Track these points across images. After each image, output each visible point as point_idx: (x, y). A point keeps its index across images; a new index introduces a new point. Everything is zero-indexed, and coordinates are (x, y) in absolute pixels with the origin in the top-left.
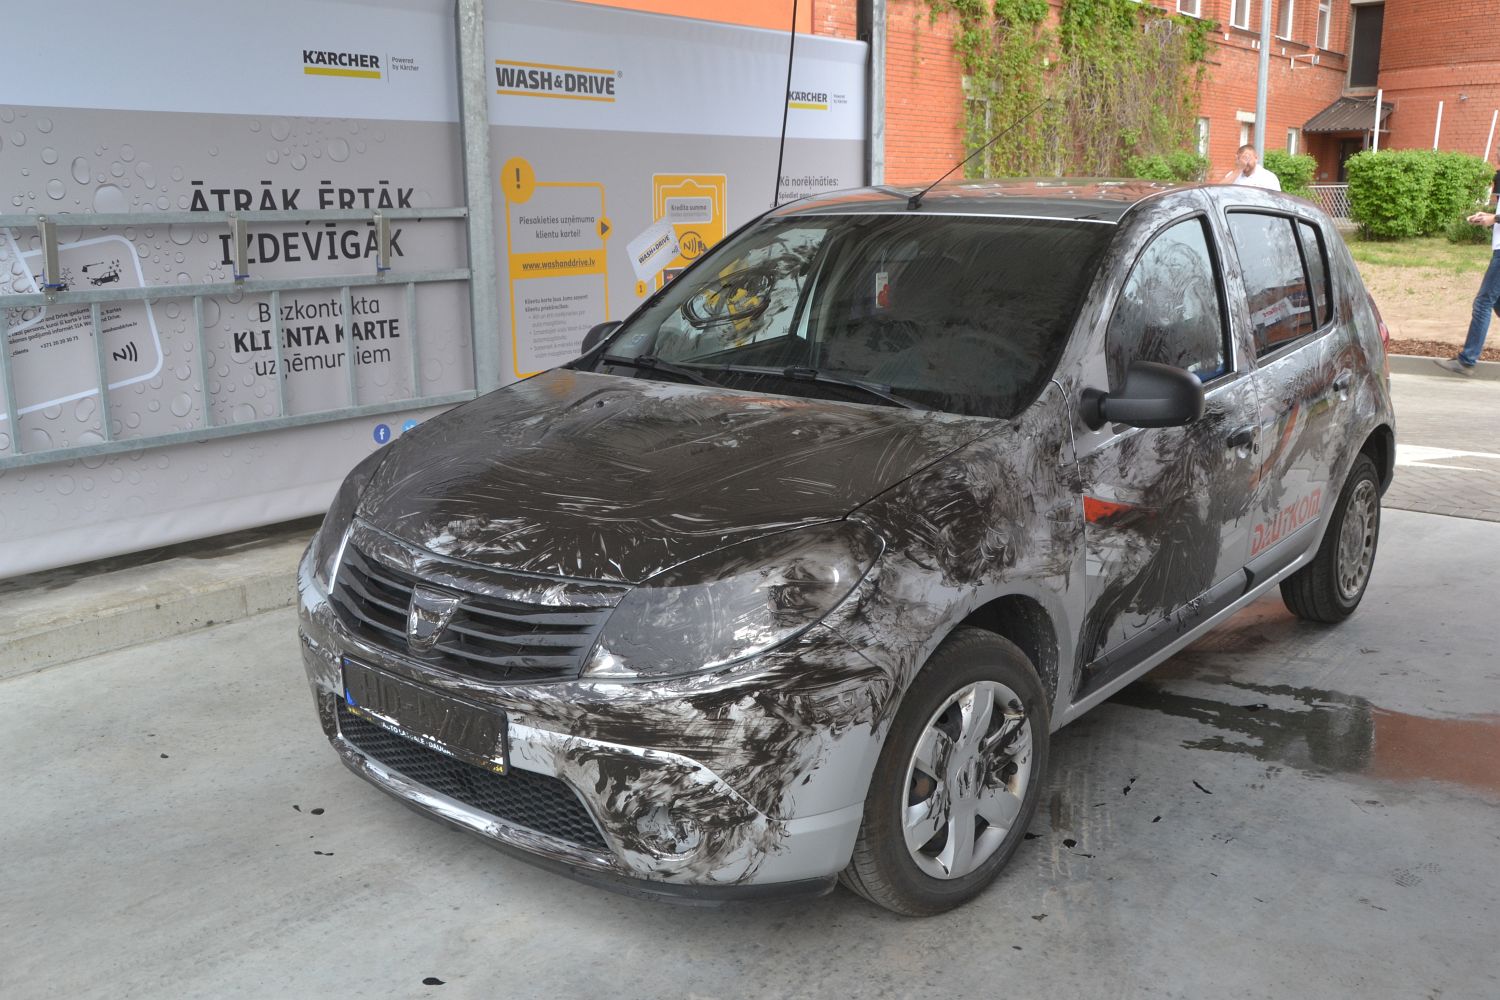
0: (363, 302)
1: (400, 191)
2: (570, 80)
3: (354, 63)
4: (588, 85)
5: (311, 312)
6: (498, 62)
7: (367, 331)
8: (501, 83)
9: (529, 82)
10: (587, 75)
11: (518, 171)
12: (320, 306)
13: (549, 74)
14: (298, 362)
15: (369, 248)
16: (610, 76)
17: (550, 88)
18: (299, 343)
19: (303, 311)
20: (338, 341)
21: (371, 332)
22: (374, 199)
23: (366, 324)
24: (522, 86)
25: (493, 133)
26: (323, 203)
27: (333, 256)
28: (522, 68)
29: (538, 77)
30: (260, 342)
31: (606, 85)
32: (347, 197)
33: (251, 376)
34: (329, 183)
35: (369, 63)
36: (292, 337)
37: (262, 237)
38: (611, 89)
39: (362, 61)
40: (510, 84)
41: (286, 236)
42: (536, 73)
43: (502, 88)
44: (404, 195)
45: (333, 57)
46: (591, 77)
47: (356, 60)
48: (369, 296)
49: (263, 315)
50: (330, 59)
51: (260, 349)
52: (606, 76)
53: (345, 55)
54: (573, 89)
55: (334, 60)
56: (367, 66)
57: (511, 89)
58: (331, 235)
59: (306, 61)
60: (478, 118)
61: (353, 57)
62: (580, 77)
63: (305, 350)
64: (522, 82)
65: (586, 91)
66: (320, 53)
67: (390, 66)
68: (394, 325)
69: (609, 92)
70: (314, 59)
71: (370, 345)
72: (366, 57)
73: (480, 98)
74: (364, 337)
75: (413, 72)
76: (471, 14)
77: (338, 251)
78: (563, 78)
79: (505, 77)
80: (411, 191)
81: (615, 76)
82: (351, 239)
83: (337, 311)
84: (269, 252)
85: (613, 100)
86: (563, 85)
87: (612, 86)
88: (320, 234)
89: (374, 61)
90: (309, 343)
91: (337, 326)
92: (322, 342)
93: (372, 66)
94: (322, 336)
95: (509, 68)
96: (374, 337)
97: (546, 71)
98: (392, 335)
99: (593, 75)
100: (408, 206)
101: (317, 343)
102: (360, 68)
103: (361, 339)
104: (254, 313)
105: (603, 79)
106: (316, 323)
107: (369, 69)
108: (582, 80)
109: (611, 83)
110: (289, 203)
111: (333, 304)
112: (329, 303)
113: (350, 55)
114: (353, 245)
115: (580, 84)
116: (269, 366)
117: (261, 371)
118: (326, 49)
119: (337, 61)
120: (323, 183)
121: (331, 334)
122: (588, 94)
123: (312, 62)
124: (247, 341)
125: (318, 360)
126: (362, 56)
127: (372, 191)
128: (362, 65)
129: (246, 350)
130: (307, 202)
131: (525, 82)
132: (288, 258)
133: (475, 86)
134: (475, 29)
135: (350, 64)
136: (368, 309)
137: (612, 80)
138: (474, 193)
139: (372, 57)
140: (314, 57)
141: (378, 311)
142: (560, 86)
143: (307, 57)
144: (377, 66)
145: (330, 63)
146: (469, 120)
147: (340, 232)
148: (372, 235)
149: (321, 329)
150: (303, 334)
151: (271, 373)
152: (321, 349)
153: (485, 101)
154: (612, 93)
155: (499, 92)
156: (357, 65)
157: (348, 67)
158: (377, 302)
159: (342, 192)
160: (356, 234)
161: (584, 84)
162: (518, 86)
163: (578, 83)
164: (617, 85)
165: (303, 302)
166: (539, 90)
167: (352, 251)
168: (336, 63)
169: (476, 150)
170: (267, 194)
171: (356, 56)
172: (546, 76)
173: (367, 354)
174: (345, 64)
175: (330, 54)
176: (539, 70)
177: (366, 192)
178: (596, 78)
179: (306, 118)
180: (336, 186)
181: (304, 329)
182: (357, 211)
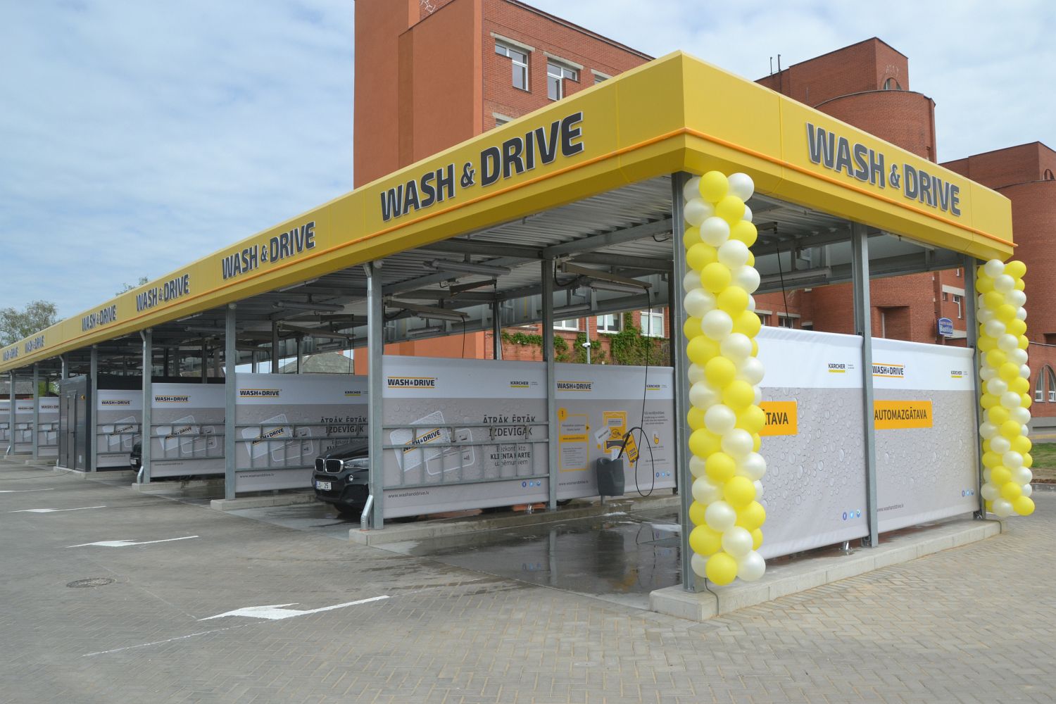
1: (532, 417)
2: (578, 386)
5: (509, 449)
6: (558, 382)
7: (522, 455)
9: (566, 387)
10: (583, 385)
11: (563, 411)
12: (511, 448)
15: (524, 433)
17: (572, 388)
20: (515, 458)
22: (526, 419)
25: (556, 401)
26: (513, 420)
27: (515, 435)
28: (564, 383)
31: (589, 387)
32: (519, 419)
36: (504, 456)
37: (499, 429)
41: (504, 429)
42: (568, 384)
48: (523, 446)
49: (498, 449)
51: (496, 460)
53: (520, 382)
54: (579, 388)
56: (525, 384)
57: (561, 389)
58: (515, 429)
59: (511, 384)
60: (553, 397)
63: (507, 460)
64: (564, 387)
65: (583, 388)
66: (514, 382)
68: (529, 454)
73: (553, 391)
75: (537, 385)
77: (516, 433)
78: (576, 385)
79: (560, 386)
80: (535, 417)
82: (519, 430)
84: (500, 433)
85: (591, 390)
86: (576, 387)
88: (512, 429)
91: (515, 453)
92: (511, 458)
93: (527, 384)
95: (561, 383)
96: (525, 458)
98: (529, 457)
100: (534, 421)
103: (521, 458)
104: (495, 449)
105: (588, 385)
106: (510, 452)
110: (505, 421)
111: (514, 447)
120: (514, 414)
121: (513, 455)
123: (513, 384)
124: (493, 457)
130: (510, 420)
132: (505, 435)
134: (552, 373)
136: (522, 449)
137: (590, 385)
138: (550, 418)
139: (527, 382)
141: (525, 449)
146: (551, 397)
147: (517, 428)
148: (525, 429)
150: (507, 455)
153: (555, 392)
154: (591, 388)
155: (557, 390)
156: (523, 384)
160: (521, 429)
163: (580, 386)
165: (508, 446)
166: (569, 389)
167: (519, 433)
168: (518, 384)
169: (551, 406)
170: (501, 418)
171: (523, 382)
173: (522, 463)
175: (517, 382)
176: (570, 384)
177: (524, 417)
178: (586, 385)
179: (510, 399)
180: (517, 416)
182: (522, 423)
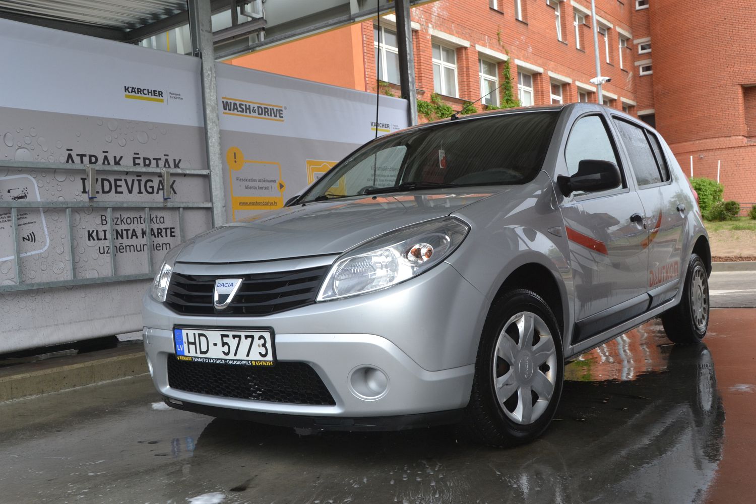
0: (156, 217)
1: (175, 160)
2: (260, 109)
3: (150, 94)
4: (269, 112)
5: (129, 221)
6: (223, 98)
7: (158, 233)
8: (225, 109)
9: (239, 109)
10: (269, 107)
11: (235, 154)
12: (133, 218)
13: (249, 106)
14: (121, 248)
15: (159, 189)
16: (281, 109)
17: (250, 113)
18: (122, 238)
19: (125, 221)
20: (143, 237)
21: (160, 233)
22: (161, 163)
23: (158, 229)
24: (235, 110)
25: (221, 132)
26: (135, 164)
27: (140, 192)
28: (235, 102)
29: (244, 107)
30: (101, 235)
31: (279, 113)
32: (147, 162)
33: (96, 254)
34: (138, 154)
35: (158, 94)
36: (119, 234)
37: (103, 180)
38: (281, 115)
39: (154, 93)
40: (230, 110)
41: (116, 180)
42: (243, 105)
43: (225, 111)
44: (177, 163)
45: (139, 90)
46: (271, 109)
47: (151, 92)
48: (160, 214)
49: (103, 221)
50: (138, 91)
51: (101, 239)
52: (278, 109)
53: (146, 90)
54: (262, 114)
55: (140, 92)
56: (157, 96)
57: (230, 112)
58: (139, 181)
59: (126, 92)
60: (214, 124)
61: (150, 91)
62: (265, 108)
63: (125, 242)
64: (235, 109)
65: (268, 115)
66: (133, 88)
67: (169, 97)
68: (173, 230)
69: (280, 117)
70: (130, 91)
71: (160, 240)
72: (156, 91)
73: (215, 115)
74: (157, 236)
75: (180, 100)
76: (209, 72)
77: (143, 190)
78: (256, 108)
79: (227, 106)
80: (180, 160)
81: (283, 109)
82: (149, 184)
83: (142, 222)
84: (107, 188)
85: (283, 121)
86: (257, 111)
87: (282, 114)
88: (133, 180)
89: (161, 94)
90: (128, 238)
91: (142, 229)
92: (134, 237)
93: (159, 96)
94: (134, 234)
95: (229, 101)
96: (162, 237)
97: (248, 104)
98: (171, 236)
99: (272, 107)
100: (179, 168)
101: (132, 238)
102: (153, 97)
103: (155, 237)
104: (99, 219)
105: (277, 110)
106: (131, 227)
107: (158, 97)
108: (266, 110)
109: (281, 112)
110: (117, 163)
111: (140, 217)
112: (138, 217)
113: (148, 90)
114: (150, 187)
115: (265, 112)
116: (106, 249)
117: (102, 251)
118: (136, 86)
119: (142, 92)
120: (135, 154)
121: (139, 233)
122: (270, 117)
123: (129, 92)
124: (94, 235)
125: (132, 247)
126: (154, 91)
127: (160, 159)
128: (154, 95)
129: (94, 240)
130: (127, 163)
131: (237, 109)
132: (117, 192)
133: (212, 108)
134: (211, 80)
135: (148, 95)
136: (158, 222)
137: (282, 111)
138: (213, 163)
139: (159, 92)
140: (130, 90)
141: (164, 222)
142: (255, 112)
143: (126, 89)
144: (162, 96)
145: (138, 93)
146: (210, 125)
147: (144, 179)
148: (160, 182)
149: (134, 230)
150: (125, 232)
151: (107, 253)
152: (134, 241)
153: (218, 116)
154: (282, 117)
155: (224, 113)
156: (152, 95)
157: (147, 96)
158: (163, 218)
159: (145, 159)
160: (152, 181)
161: (267, 112)
162: (233, 111)
163: (264, 111)
164: (284, 113)
165: (125, 215)
166: (244, 113)
167: (150, 190)
168: (141, 94)
169: (214, 140)
170: (106, 158)
171: (151, 90)
172: (248, 107)
173: (158, 245)
174: (146, 94)
175: (138, 89)
176: (244, 103)
177: (157, 160)
178: (273, 109)
179: (126, 120)
180: (141, 156)
181: (125, 230)
182: (152, 169)
